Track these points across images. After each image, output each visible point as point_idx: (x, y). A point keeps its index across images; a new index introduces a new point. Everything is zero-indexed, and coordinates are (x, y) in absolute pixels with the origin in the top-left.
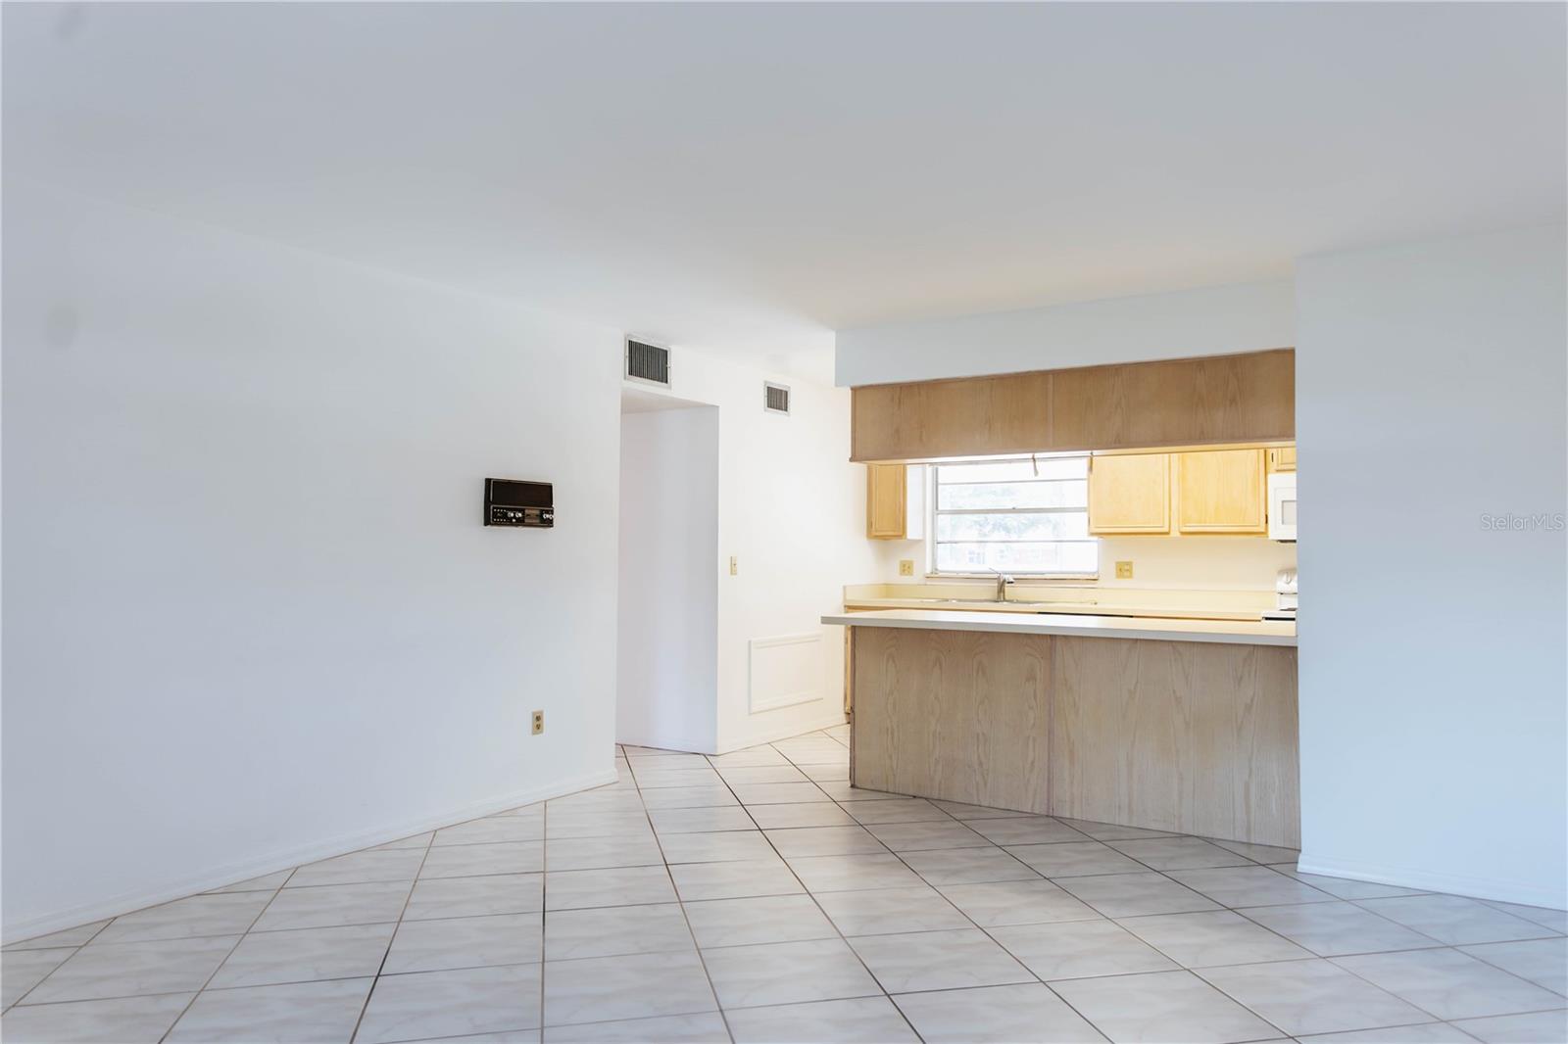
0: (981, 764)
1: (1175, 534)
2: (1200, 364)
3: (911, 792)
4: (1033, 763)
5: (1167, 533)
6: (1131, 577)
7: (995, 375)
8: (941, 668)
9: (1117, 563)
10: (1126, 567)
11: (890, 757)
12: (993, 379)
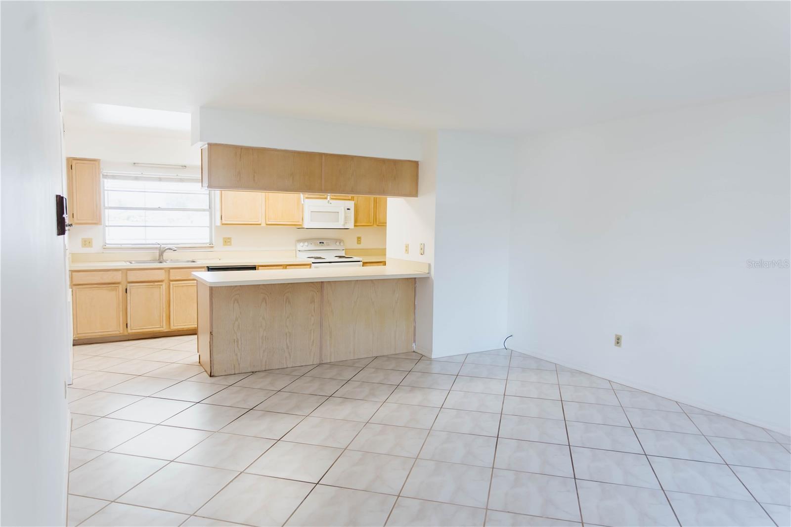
0: (288, 348)
1: (263, 225)
2: (384, 161)
3: (250, 370)
4: (313, 341)
5: (260, 224)
6: (231, 245)
7: (296, 151)
8: (266, 303)
9: (224, 238)
10: (228, 240)
11: (237, 355)
12: (295, 153)
